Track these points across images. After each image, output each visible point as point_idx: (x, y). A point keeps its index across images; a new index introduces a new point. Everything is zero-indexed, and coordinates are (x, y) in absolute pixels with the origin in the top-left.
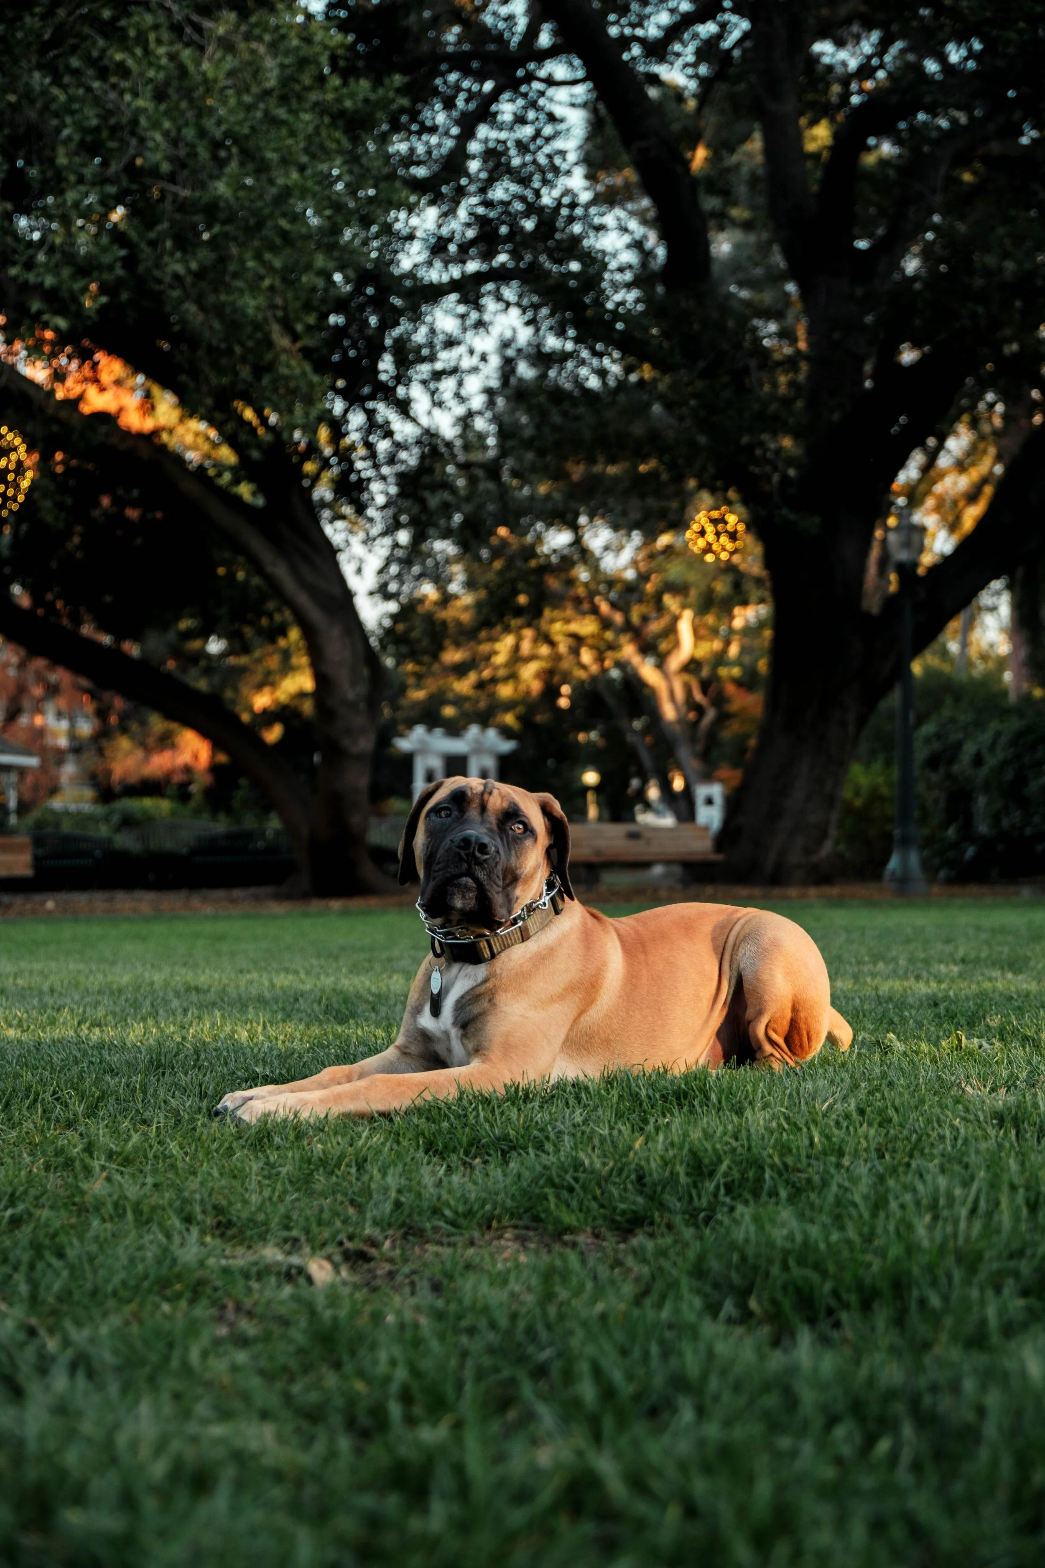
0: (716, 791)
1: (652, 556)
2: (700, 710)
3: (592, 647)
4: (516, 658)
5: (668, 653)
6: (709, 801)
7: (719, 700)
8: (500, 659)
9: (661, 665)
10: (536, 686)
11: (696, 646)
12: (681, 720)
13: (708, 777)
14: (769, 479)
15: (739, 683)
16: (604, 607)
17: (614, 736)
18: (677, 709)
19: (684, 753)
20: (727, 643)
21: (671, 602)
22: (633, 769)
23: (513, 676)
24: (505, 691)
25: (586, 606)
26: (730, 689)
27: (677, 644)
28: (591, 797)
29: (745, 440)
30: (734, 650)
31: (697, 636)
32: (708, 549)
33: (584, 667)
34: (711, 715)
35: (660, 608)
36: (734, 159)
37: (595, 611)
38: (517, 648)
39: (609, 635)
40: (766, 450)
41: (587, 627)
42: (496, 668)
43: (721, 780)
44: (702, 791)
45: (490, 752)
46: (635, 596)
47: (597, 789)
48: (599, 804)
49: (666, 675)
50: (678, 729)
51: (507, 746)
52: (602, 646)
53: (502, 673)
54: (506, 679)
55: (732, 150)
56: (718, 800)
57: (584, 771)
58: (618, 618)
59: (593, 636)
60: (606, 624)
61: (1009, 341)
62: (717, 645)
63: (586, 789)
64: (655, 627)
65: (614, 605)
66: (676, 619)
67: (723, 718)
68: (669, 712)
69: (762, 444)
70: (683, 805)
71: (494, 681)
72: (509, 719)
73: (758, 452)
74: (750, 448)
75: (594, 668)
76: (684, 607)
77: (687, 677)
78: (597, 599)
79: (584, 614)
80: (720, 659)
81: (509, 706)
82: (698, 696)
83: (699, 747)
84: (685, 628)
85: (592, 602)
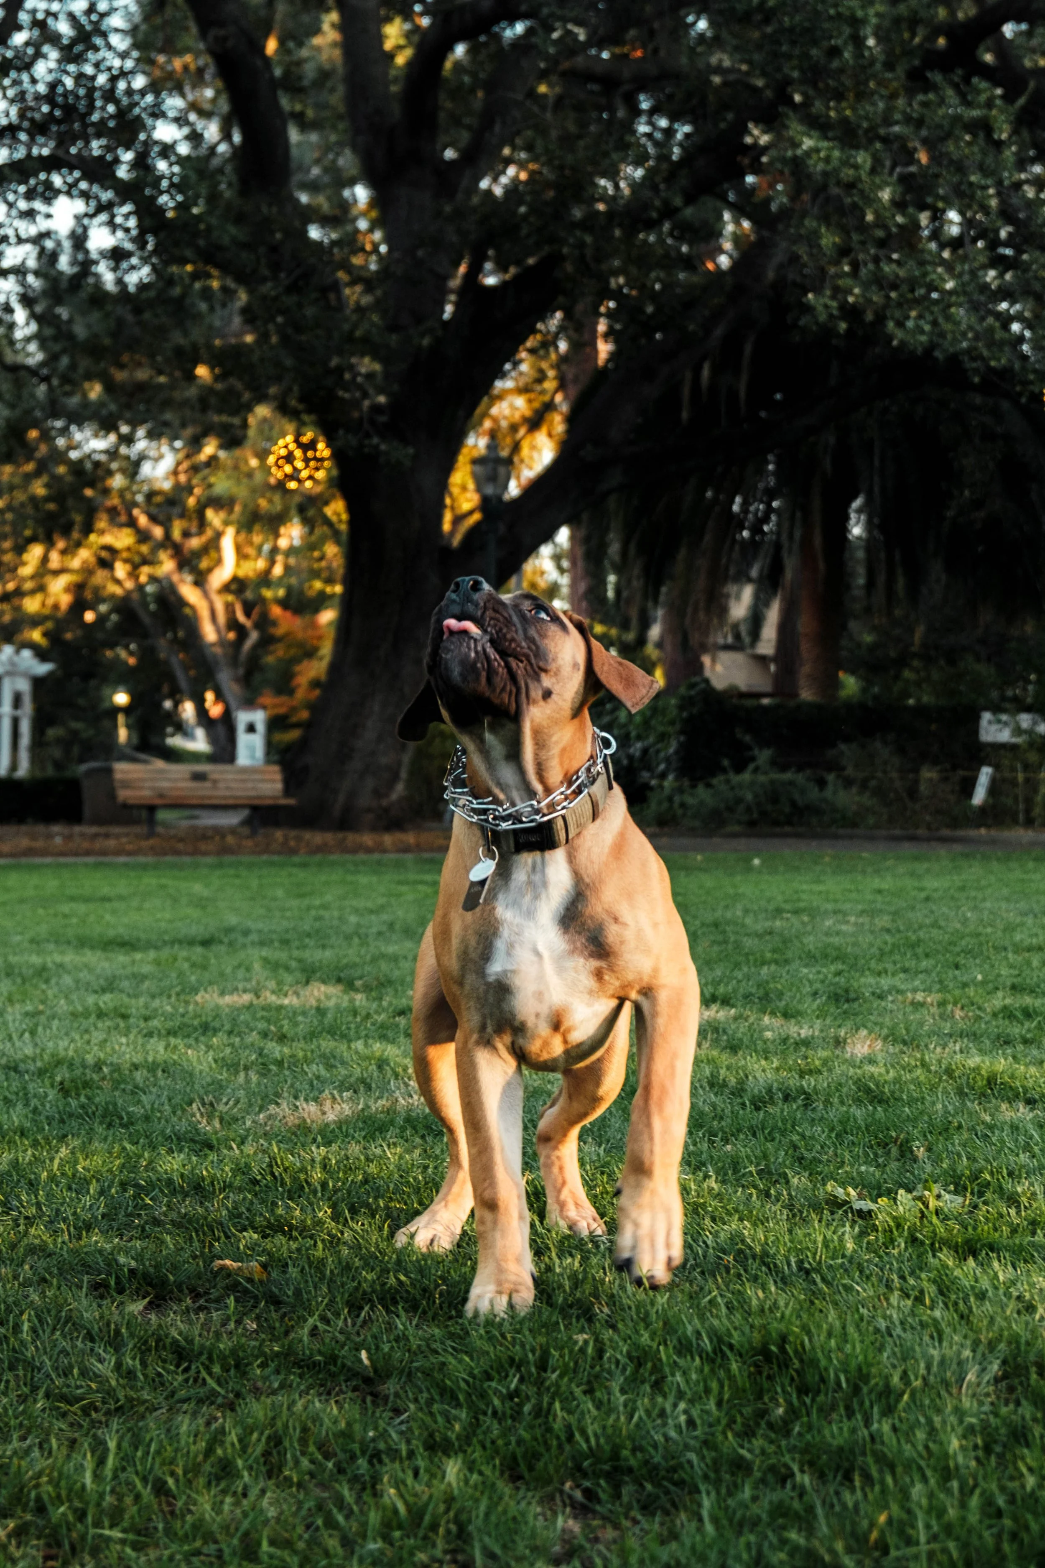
0: (259, 717)
1: (195, 469)
2: (242, 632)
3: (126, 561)
4: (44, 570)
5: (210, 570)
6: (251, 728)
7: (264, 622)
8: (26, 571)
9: (200, 582)
10: (65, 600)
11: (238, 565)
12: (222, 642)
13: (250, 703)
14: (357, 404)
15: (284, 603)
16: (143, 520)
17: (147, 655)
18: (218, 630)
19: (225, 677)
20: (272, 562)
21: (213, 517)
22: (166, 689)
23: (41, 588)
24: (32, 605)
25: (123, 518)
26: (276, 611)
27: (219, 561)
28: (121, 719)
29: (334, 362)
30: (278, 570)
31: (241, 555)
32: (294, 476)
33: (118, 582)
34: (254, 636)
35: (202, 523)
36: (304, 53)
37: (132, 523)
38: (45, 560)
39: (145, 549)
40: (357, 374)
41: (122, 539)
42: (23, 579)
43: (264, 708)
44: (243, 718)
45: (25, 674)
46: (176, 510)
47: (127, 710)
48: (128, 726)
49: (206, 595)
50: (218, 650)
51: (43, 669)
52: (137, 559)
53: (28, 585)
54: (33, 592)
55: (300, 44)
56: (261, 727)
57: (115, 692)
58: (158, 532)
59: (128, 549)
60: (143, 536)
61: (616, 273)
62: (261, 564)
63: (116, 710)
64: (195, 543)
65: (153, 519)
66: (218, 535)
67: (267, 641)
68: (210, 634)
69: (351, 368)
70: (221, 730)
71: (19, 593)
72: (36, 635)
73: (347, 376)
74: (339, 371)
75: (129, 585)
76: (226, 523)
77: (230, 598)
78: (136, 512)
79: (121, 526)
80: (265, 579)
81: (35, 621)
82: (241, 617)
83: (241, 671)
84: (228, 544)
85: (130, 515)
